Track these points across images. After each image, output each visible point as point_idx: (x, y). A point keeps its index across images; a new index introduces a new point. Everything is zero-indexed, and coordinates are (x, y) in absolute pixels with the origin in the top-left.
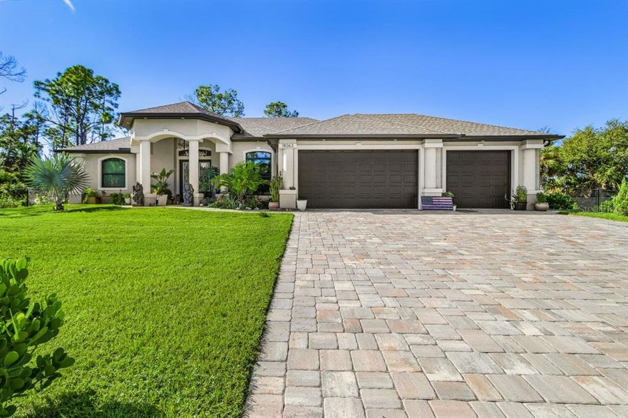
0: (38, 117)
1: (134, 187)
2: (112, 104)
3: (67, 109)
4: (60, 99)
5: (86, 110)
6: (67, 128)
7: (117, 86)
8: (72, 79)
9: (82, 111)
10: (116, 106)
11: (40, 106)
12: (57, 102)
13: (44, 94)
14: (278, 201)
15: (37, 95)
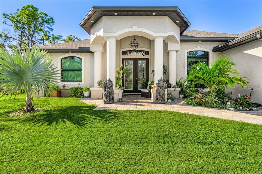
0: (5, 36)
2: (49, 29)
3: (22, 32)
4: (18, 24)
5: (34, 32)
6: (23, 42)
7: (52, 18)
8: (26, 13)
9: (32, 33)
10: (52, 30)
11: (7, 31)
12: (17, 27)
13: (9, 22)
15: (4, 22)
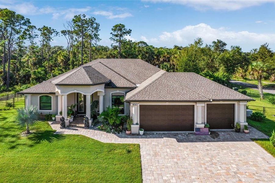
1: (61, 119)
14: (130, 130)
